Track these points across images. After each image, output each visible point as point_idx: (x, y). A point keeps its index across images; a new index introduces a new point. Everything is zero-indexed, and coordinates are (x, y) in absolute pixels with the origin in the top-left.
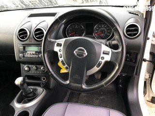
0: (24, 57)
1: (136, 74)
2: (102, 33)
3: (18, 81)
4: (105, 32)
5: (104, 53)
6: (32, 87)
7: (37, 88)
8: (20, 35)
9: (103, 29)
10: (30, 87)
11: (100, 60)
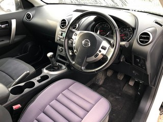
0: (60, 40)
1: (154, 86)
2: (125, 36)
3: (49, 54)
4: (128, 35)
5: (102, 48)
6: (60, 64)
7: (63, 66)
8: (62, 23)
9: (126, 32)
10: (58, 63)
11: (98, 52)
